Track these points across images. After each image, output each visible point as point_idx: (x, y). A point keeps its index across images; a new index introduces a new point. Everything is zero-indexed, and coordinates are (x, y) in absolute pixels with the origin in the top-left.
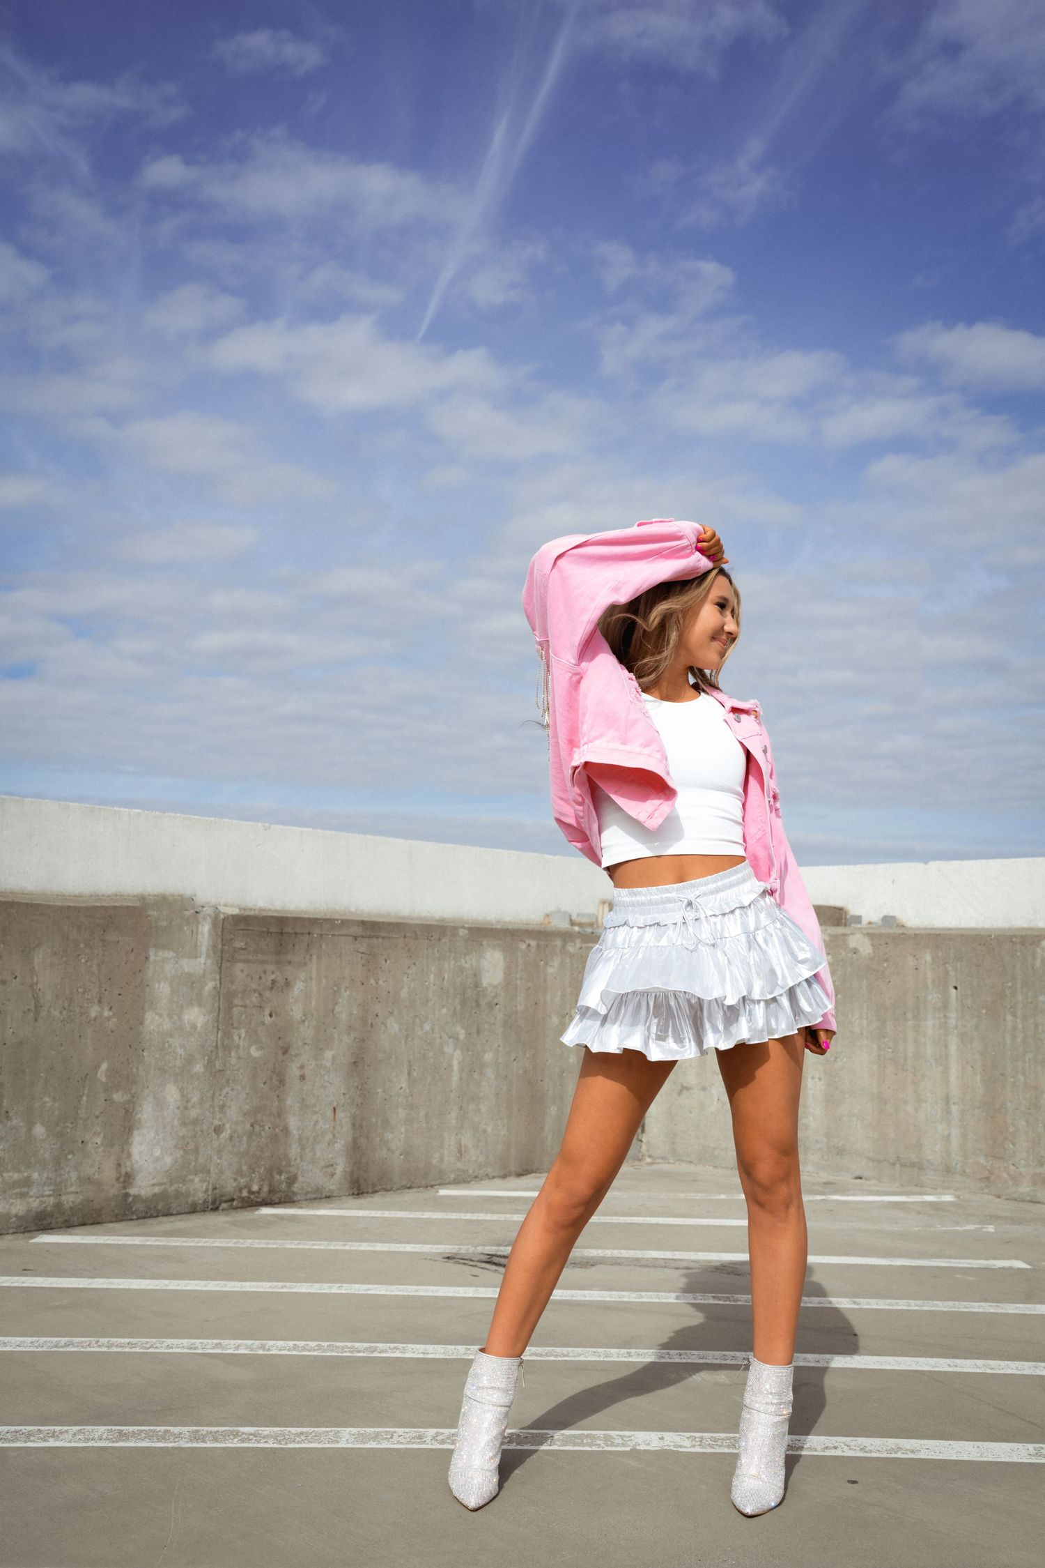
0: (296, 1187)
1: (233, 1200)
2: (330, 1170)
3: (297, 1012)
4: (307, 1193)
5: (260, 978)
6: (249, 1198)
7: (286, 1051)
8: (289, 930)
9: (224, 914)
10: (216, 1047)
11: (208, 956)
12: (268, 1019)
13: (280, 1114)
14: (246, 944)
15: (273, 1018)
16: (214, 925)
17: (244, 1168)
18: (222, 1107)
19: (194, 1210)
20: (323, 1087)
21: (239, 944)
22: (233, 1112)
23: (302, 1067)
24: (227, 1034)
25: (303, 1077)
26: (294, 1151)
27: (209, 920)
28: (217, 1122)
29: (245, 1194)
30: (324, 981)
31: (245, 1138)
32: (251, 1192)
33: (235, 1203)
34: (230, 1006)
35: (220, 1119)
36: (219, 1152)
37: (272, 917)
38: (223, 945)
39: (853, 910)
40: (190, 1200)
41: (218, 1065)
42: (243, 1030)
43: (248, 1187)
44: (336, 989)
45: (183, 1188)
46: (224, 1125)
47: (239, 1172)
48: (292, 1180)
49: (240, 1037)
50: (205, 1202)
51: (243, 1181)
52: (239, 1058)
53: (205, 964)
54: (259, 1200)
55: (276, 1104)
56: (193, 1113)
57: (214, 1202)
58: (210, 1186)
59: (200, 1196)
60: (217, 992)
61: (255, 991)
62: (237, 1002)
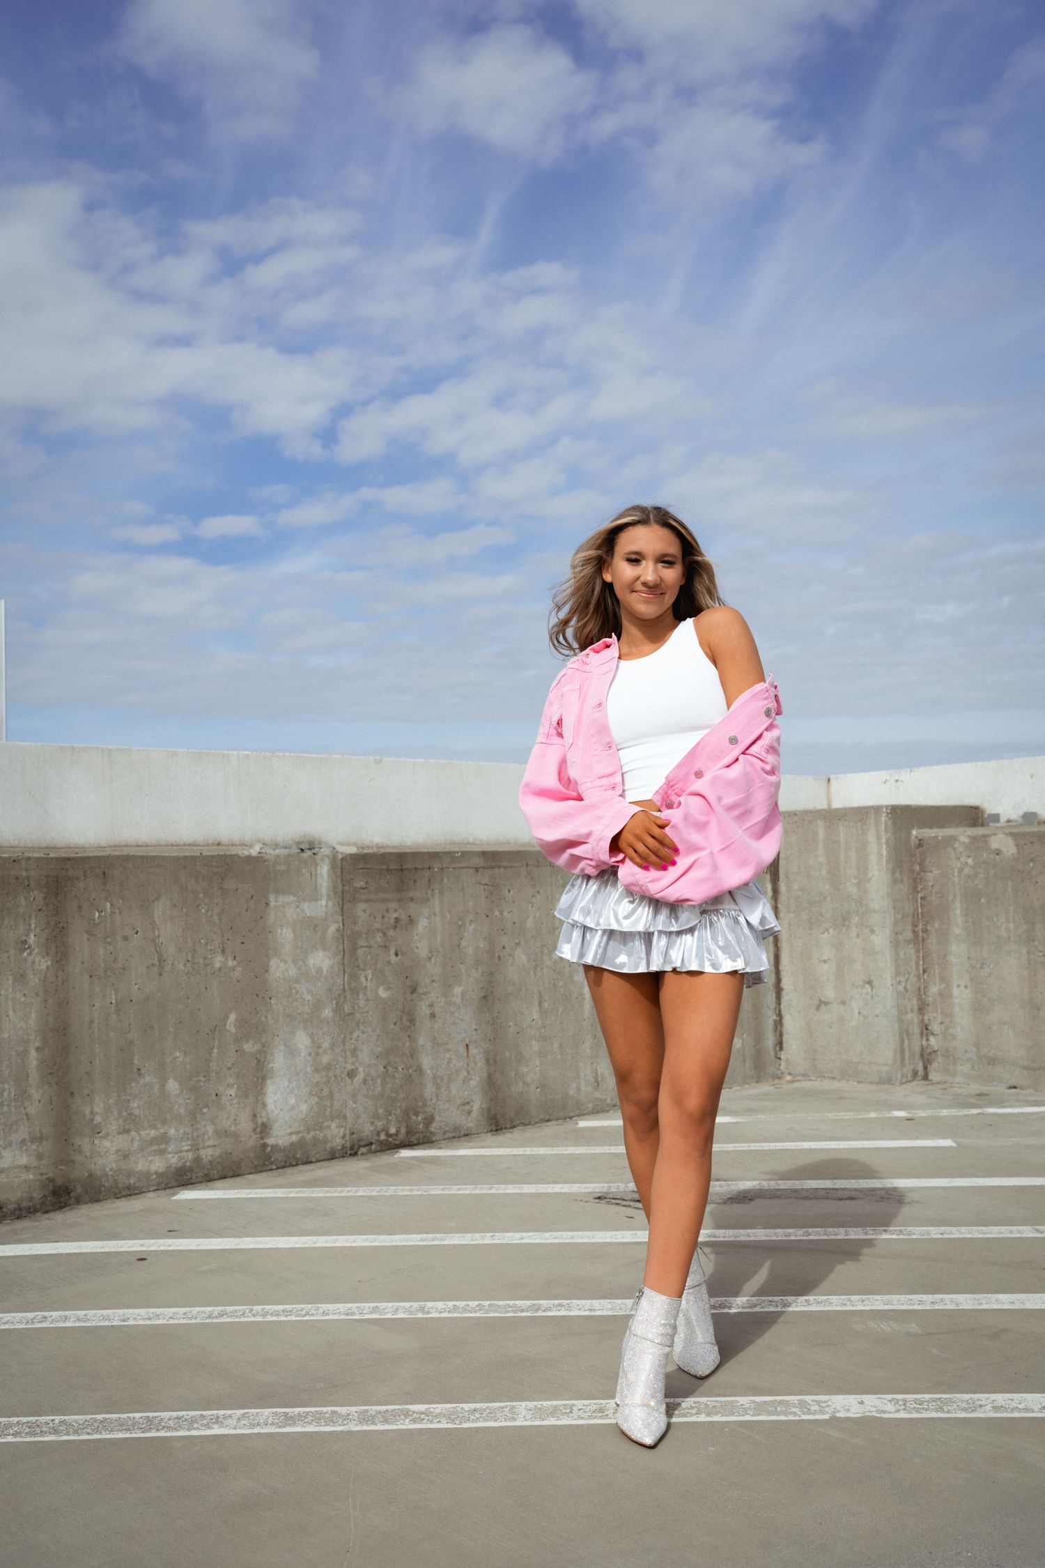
0: (433, 1128)
1: (371, 1144)
2: (467, 1107)
3: (422, 949)
4: (445, 1133)
5: (383, 917)
6: (387, 1141)
7: (414, 991)
8: (409, 866)
9: (342, 853)
10: (344, 990)
11: (329, 898)
12: (393, 959)
13: (413, 1054)
14: (366, 883)
15: (399, 957)
16: (333, 867)
17: (380, 1111)
18: (354, 1051)
19: (332, 1156)
20: (454, 1024)
21: (360, 883)
22: (365, 1055)
23: (431, 1005)
24: (354, 976)
25: (433, 1015)
26: (429, 1091)
27: (327, 860)
28: (349, 1067)
29: (383, 1137)
30: (448, 916)
31: (379, 1081)
32: (389, 1135)
33: (373, 1147)
34: (355, 948)
35: (353, 1063)
36: (354, 1096)
37: (391, 854)
38: (343, 885)
40: (329, 1145)
41: (347, 1008)
42: (370, 972)
43: (386, 1130)
44: (460, 923)
45: (321, 1135)
46: (357, 1069)
47: (375, 1116)
48: (429, 1120)
49: (366, 978)
50: (343, 1147)
51: (380, 1124)
52: (367, 1000)
53: (326, 906)
54: (398, 1142)
55: (408, 1044)
56: (325, 1059)
57: (352, 1148)
58: (348, 1131)
59: (338, 1142)
60: (341, 935)
61: (378, 930)
62: (361, 943)
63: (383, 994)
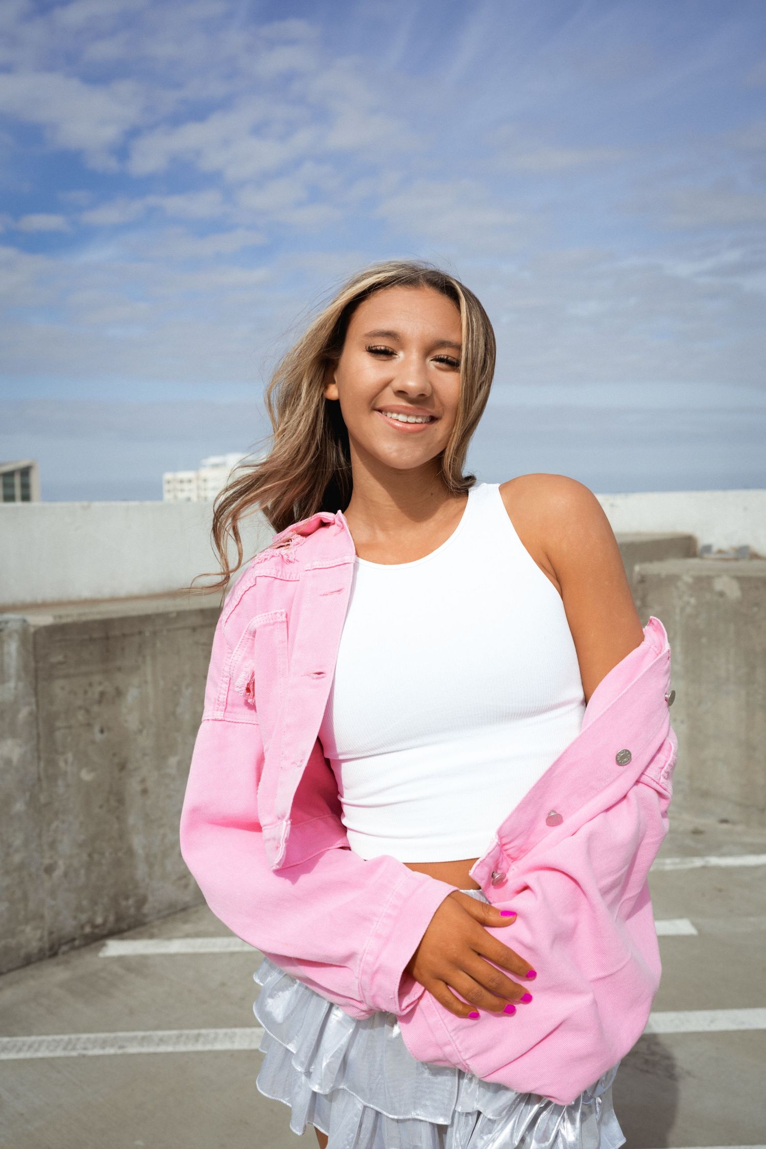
0: (146, 909)
1: (74, 940)
2: (183, 882)
3: (132, 721)
4: (159, 911)
5: (86, 692)
6: (92, 933)
7: (122, 767)
8: (117, 632)
9: (34, 626)
10: (39, 779)
11: (19, 678)
12: (98, 737)
13: (122, 835)
14: (65, 657)
15: (106, 734)
16: (23, 642)
17: (85, 903)
18: (53, 845)
19: (28, 961)
20: (169, 797)
21: (57, 658)
22: (66, 846)
23: (143, 781)
24: (51, 762)
25: (145, 792)
26: (141, 870)
27: (16, 637)
28: (47, 861)
29: (88, 930)
30: (162, 683)
31: (83, 872)
32: (94, 926)
33: (77, 943)
34: (51, 730)
35: (51, 857)
36: (53, 893)
37: (95, 622)
38: (37, 662)
39: (703, 539)
40: (23, 952)
41: (43, 798)
42: (70, 756)
43: (91, 922)
44: (175, 688)
45: (13, 942)
46: (56, 863)
47: (79, 909)
48: (142, 902)
49: (66, 762)
50: (41, 950)
51: (83, 917)
52: (68, 786)
53: (16, 688)
54: (105, 932)
55: (116, 826)
56: (17, 858)
57: (51, 948)
58: (46, 933)
59: (34, 946)
60: (34, 718)
61: (80, 708)
62: (59, 724)
63: (86, 776)
